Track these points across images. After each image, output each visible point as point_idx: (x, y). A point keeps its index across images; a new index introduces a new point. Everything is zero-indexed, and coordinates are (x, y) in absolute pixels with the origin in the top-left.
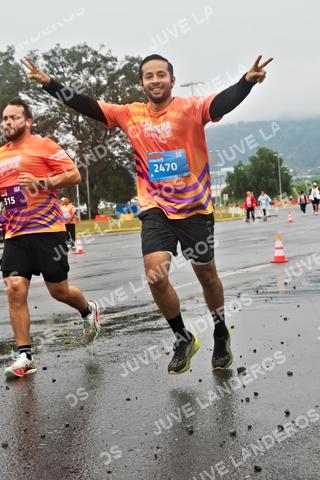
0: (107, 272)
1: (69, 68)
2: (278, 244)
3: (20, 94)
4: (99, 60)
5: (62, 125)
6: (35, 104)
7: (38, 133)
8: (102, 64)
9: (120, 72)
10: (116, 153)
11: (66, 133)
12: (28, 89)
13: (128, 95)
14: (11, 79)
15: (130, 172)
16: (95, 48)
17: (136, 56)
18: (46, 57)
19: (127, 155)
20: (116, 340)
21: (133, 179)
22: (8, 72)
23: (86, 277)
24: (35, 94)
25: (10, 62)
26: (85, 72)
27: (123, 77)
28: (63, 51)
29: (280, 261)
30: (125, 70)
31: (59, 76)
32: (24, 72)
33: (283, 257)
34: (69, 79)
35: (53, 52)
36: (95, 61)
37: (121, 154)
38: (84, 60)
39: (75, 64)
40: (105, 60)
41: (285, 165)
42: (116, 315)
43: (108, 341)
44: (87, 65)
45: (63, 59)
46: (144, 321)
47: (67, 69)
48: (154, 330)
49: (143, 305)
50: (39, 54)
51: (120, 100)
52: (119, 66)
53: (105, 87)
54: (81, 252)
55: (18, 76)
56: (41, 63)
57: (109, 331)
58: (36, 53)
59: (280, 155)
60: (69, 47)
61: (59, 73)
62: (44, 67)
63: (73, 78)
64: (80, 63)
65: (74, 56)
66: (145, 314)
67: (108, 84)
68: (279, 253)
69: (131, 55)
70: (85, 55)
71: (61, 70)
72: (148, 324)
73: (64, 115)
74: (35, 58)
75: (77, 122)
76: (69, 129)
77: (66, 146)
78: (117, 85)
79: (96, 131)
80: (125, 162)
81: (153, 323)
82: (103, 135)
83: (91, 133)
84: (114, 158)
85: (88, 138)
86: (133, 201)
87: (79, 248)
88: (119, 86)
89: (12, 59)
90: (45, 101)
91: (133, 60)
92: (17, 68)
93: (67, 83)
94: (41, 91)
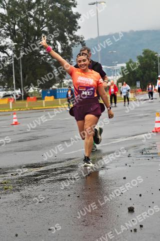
0: (36, 138)
2: (158, 119)
5: (3, 32)
10: (42, 52)
11: (5, 37)
13: (51, 10)
15: (52, 66)
20: (41, 187)
23: (20, 141)
37: (45, 53)
42: (42, 169)
43: (35, 187)
46: (62, 173)
49: (60, 162)
51: (45, 13)
53: (34, 4)
54: (16, 123)
57: (37, 180)
66: (62, 168)
67: (36, 2)
72: (63, 176)
73: (4, 24)
75: (14, 29)
76: (8, 35)
77: (6, 47)
78: (43, 3)
79: (27, 36)
80: (48, 59)
81: (68, 175)
82: (33, 39)
83: (24, 37)
84: (40, 56)
85: (22, 41)
86: (54, 87)
87: (15, 120)
88: (45, 3)
93: (7, 1)
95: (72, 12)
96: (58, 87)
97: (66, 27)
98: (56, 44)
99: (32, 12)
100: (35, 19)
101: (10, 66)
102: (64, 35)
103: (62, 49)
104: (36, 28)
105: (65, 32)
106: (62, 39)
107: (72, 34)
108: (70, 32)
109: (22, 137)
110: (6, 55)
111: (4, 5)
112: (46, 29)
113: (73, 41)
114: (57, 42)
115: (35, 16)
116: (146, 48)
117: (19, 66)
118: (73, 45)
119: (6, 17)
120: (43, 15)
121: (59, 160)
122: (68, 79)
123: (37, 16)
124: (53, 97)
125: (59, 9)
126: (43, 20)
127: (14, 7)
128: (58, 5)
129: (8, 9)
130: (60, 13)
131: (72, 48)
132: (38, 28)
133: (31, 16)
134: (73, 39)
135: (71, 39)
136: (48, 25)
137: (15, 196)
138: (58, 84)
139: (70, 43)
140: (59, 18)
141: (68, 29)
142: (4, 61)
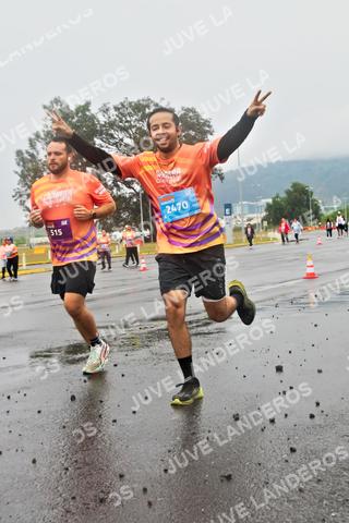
2: (310, 262)
3: (95, 139)
12: (101, 135)
13: (184, 139)
14: (88, 127)
16: (157, 101)
17: (190, 107)
18: (116, 109)
22: (85, 121)
23: (150, 290)
24: (107, 139)
25: (87, 113)
28: (130, 103)
29: (311, 277)
30: (182, 118)
31: (127, 124)
32: (98, 121)
33: (313, 274)
34: (135, 126)
35: (122, 104)
38: (147, 111)
39: (140, 114)
41: (314, 197)
45: (130, 110)
46: (197, 326)
47: (134, 118)
48: (206, 334)
50: (111, 106)
54: (145, 269)
55: (94, 124)
56: (113, 113)
58: (108, 106)
59: (311, 188)
60: (136, 100)
61: (127, 121)
62: (115, 117)
63: (138, 125)
64: (144, 113)
65: (139, 107)
66: (198, 321)
68: (310, 270)
69: (186, 106)
70: (148, 106)
71: (128, 119)
72: (200, 329)
87: (143, 266)
89: (89, 110)
90: (115, 144)
91: (188, 110)
92: (93, 117)
93: (134, 130)
94: (112, 136)
101: (137, 204)
110: (132, 191)
111: (130, 135)
116: (295, 181)
117: (148, 203)
119: (133, 148)
125: (194, 138)
128: (192, 133)
129: (135, 138)
137: (143, 353)
142: (131, 198)
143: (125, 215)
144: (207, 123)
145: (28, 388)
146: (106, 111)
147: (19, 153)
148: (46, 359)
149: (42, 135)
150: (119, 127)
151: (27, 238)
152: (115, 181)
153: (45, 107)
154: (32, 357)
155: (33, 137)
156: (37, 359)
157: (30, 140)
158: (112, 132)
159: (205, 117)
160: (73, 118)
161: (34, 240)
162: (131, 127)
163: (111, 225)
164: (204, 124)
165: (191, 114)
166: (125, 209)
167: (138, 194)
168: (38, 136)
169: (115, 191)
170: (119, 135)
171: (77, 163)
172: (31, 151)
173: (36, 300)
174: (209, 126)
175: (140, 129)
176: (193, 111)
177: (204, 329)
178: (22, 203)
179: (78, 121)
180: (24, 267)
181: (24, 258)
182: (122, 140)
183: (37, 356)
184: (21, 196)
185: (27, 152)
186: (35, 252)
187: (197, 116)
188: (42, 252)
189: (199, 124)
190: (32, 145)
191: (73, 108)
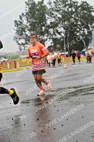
0: (75, 74)
1: (62, 6)
3: (46, 15)
4: (72, 3)
5: (59, 25)
6: (51, 18)
7: (52, 28)
8: (73, 4)
9: (79, 7)
10: (78, 34)
11: (61, 28)
12: (48, 13)
13: (82, 14)
14: (43, 10)
15: (83, 40)
17: (85, 1)
18: (54, 2)
19: (82, 35)
20: (78, 97)
21: (84, 43)
22: (42, 8)
23: (68, 76)
24: (51, 15)
25: (43, 5)
26: (67, 7)
27: (80, 8)
30: (81, 6)
31: (59, 9)
32: (47, 8)
34: (62, 9)
35: (57, 1)
36: (71, 3)
37: (79, 34)
38: (67, 3)
39: (64, 4)
40: (74, 2)
42: (78, 89)
43: (75, 98)
44: (68, 4)
45: (60, 3)
46: (88, 91)
47: (61, 6)
48: (91, 94)
49: (87, 86)
50: (52, 1)
51: (79, 16)
52: (79, 5)
53: (74, 12)
54: (66, 68)
55: (45, 9)
56: (53, 4)
57: (76, 94)
58: (51, 1)
61: (59, 8)
62: (54, 6)
63: (63, 9)
64: (66, 4)
65: (63, 2)
66: (88, 89)
67: (75, 11)
70: (67, 1)
71: (59, 6)
72: (89, 92)
73: (60, 22)
74: (51, 3)
77: (61, 32)
78: (78, 11)
79: (71, 27)
80: (81, 37)
81: (91, 91)
82: (73, 28)
83: (69, 28)
84: (77, 36)
85: (68, 29)
86: (83, 50)
87: (65, 66)
88: (79, 11)
89: (43, 3)
90: (54, 17)
91: (84, 2)
92: (45, 6)
93: (61, 11)
94: (53, 14)
95: (92, 15)
96: (86, 50)
97: (89, 22)
98: (84, 30)
99: (73, 16)
100: (75, 19)
101: (63, 41)
102: (88, 26)
103: (87, 32)
104: (75, 23)
105: (89, 24)
106: (87, 28)
107: (92, 25)
108: (91, 24)
109: (69, 74)
110: (61, 36)
111: (60, 13)
112: (79, 23)
113: (93, 28)
114: (85, 29)
115: (74, 17)
117: (67, 41)
118: (92, 30)
119: (61, 19)
120: (78, 17)
121: (87, 85)
122: (90, 47)
123: (76, 17)
124: (83, 55)
125: (86, 14)
126: (78, 19)
127: (65, 13)
128: (85, 12)
129: (62, 15)
130: (86, 15)
131: (92, 32)
132: (76, 23)
133: (73, 18)
134: (93, 27)
135: (92, 28)
136: (81, 21)
137: (66, 102)
138: (86, 49)
139: (91, 29)
140: (86, 18)
141: (90, 23)
142: (60, 39)
143: (58, 46)
144: (91, 7)
145: (20, 115)
146: (50, 3)
147: (16, 21)
148: (27, 104)
149: (25, 14)
150: (55, 10)
151: (19, 55)
152: (54, 33)
153: (26, 2)
154: (22, 103)
155: (21, 15)
156: (24, 104)
157: (20, 16)
158: (53, 12)
159: (91, 5)
160: (37, 7)
161: (22, 57)
162: (60, 10)
163: (53, 50)
164: (90, 8)
165: (85, 4)
166: (58, 43)
167: (63, 37)
168: (23, 14)
169: (54, 36)
170: (55, 13)
171: (38, 25)
172: (20, 21)
173: (23, 80)
174: (92, 9)
175: (64, 11)
176: (86, 2)
177: (91, 92)
178: (17, 42)
179: (39, 8)
180: (18, 67)
181: (18, 64)
182: (57, 15)
183: (23, 103)
184: (17, 39)
185: (19, 21)
186: (22, 61)
187: (88, 5)
188: (25, 61)
189: (88, 8)
190: (21, 18)
191: (37, 3)
